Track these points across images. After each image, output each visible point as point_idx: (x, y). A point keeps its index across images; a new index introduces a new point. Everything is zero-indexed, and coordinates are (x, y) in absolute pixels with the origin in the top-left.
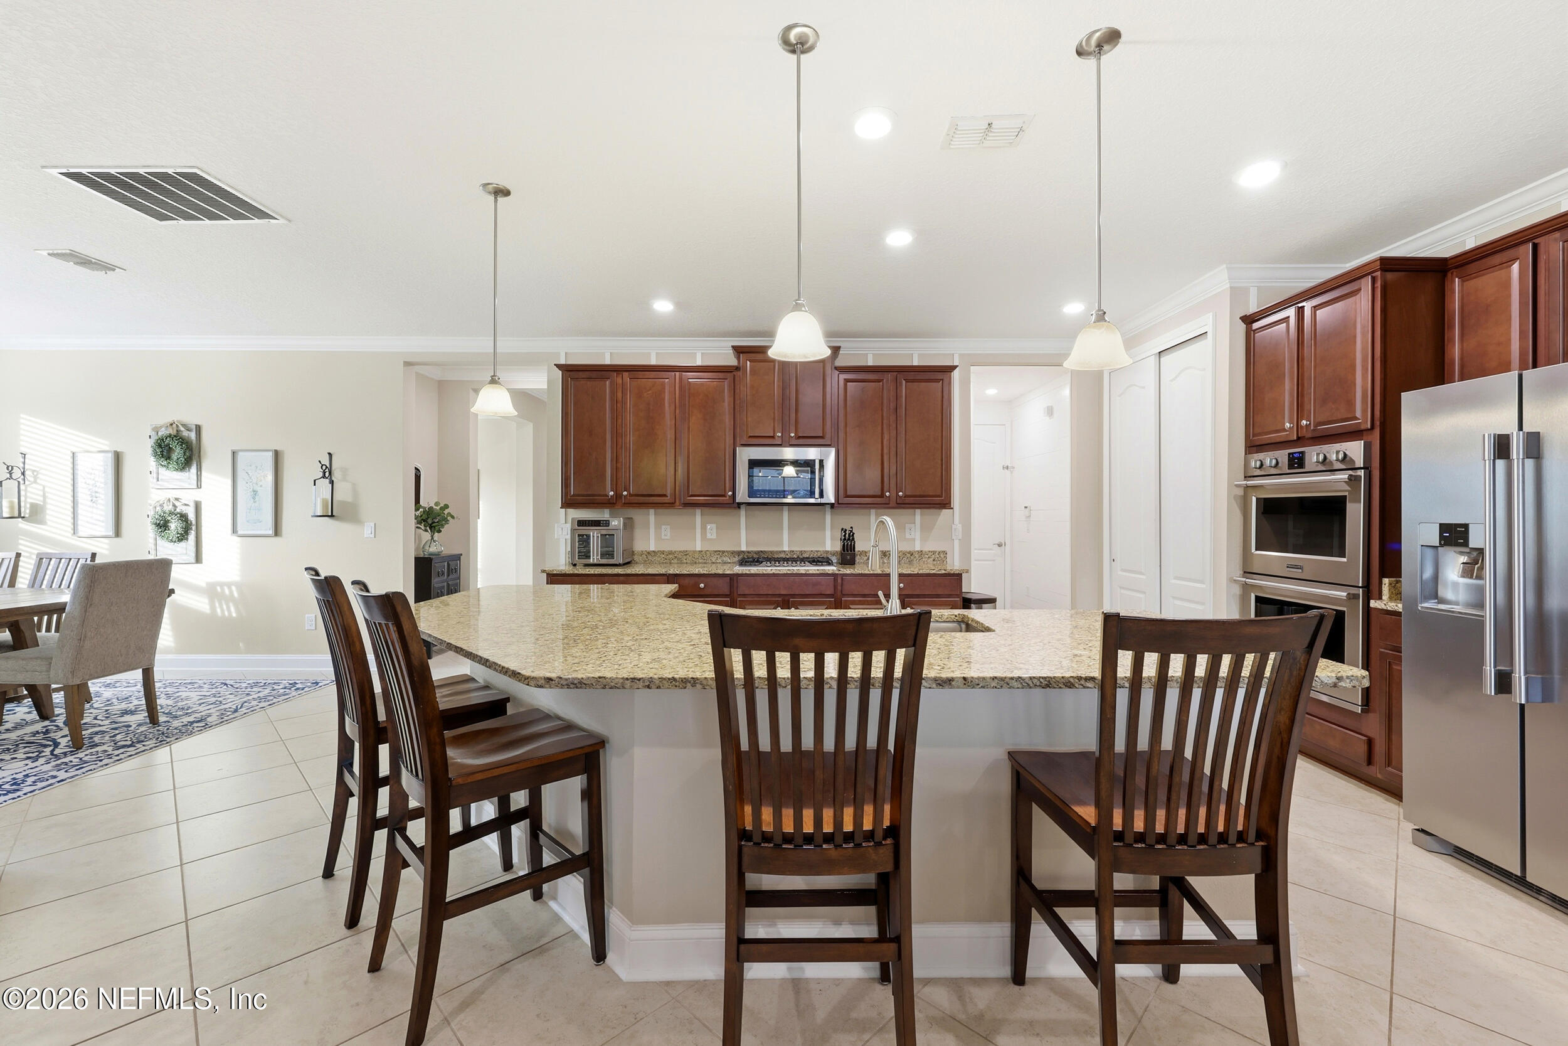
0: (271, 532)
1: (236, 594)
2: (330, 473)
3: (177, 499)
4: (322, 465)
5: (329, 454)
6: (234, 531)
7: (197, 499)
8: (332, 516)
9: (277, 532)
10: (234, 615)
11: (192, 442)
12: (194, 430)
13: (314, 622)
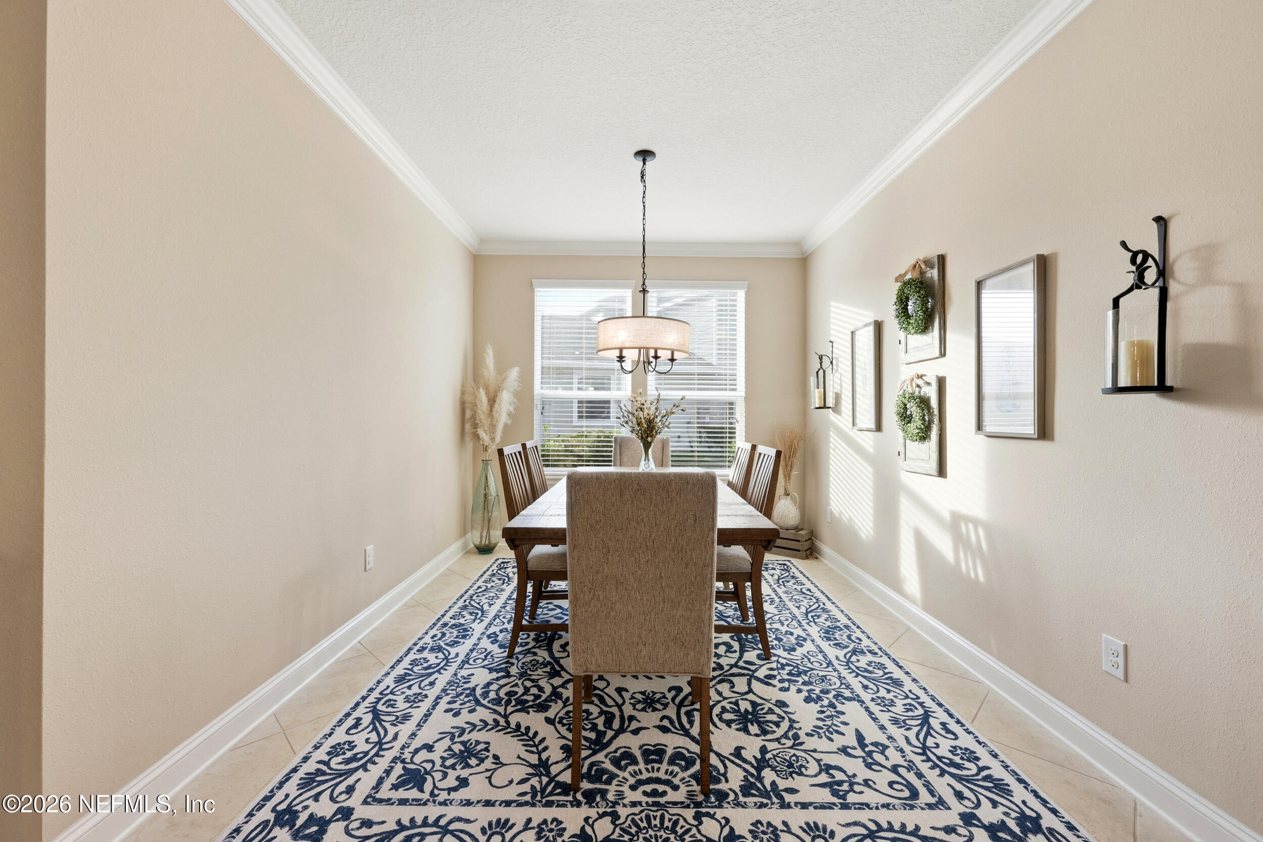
0: (1030, 429)
1: (984, 545)
2: (1162, 273)
3: (920, 377)
4: (1135, 254)
5: (1159, 220)
6: (979, 427)
7: (940, 375)
8: (1162, 388)
9: (1044, 431)
10: (981, 578)
11: (934, 286)
12: (936, 266)
13: (1121, 660)
